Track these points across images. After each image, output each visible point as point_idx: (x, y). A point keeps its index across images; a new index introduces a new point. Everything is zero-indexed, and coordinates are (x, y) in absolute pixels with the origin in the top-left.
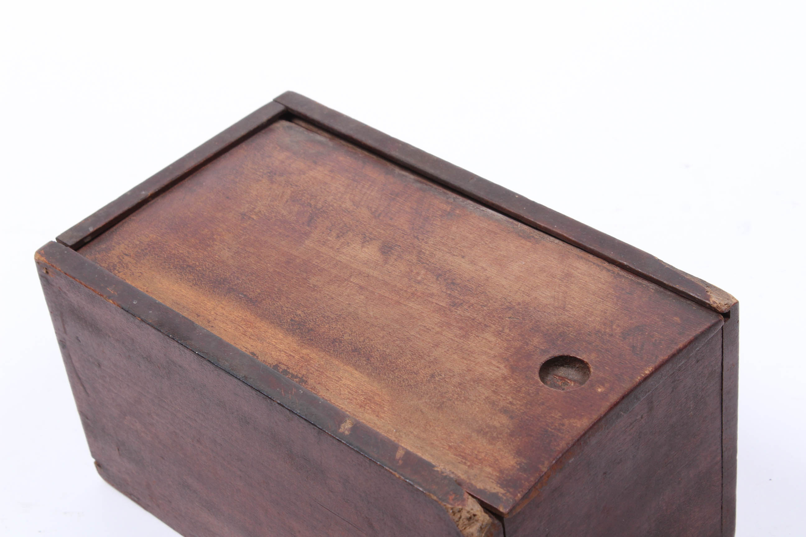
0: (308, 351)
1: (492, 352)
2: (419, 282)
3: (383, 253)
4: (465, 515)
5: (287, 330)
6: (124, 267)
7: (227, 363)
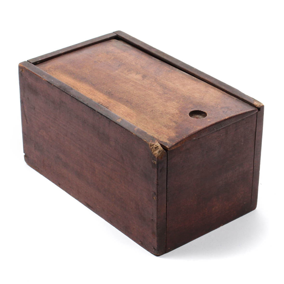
0: (111, 100)
1: (175, 107)
2: (154, 86)
3: (143, 77)
4: (154, 146)
5: (104, 94)
6: (50, 71)
7: (81, 100)
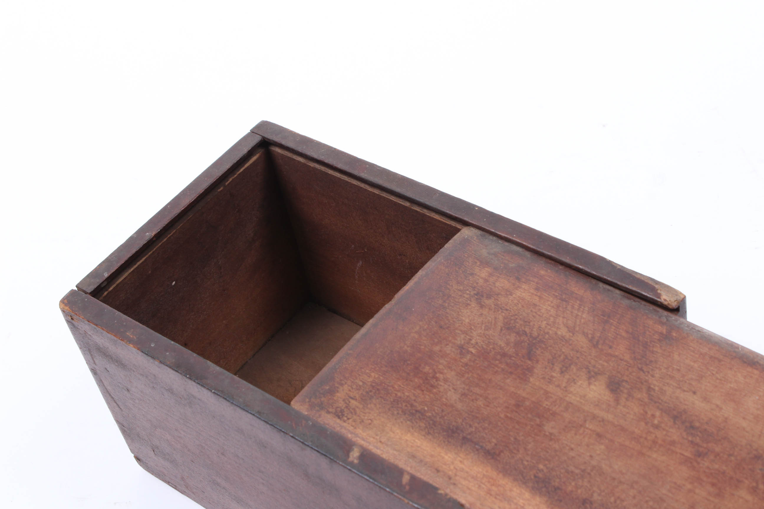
2: (657, 427)
3: (612, 391)
5: (533, 488)
6: (352, 413)
